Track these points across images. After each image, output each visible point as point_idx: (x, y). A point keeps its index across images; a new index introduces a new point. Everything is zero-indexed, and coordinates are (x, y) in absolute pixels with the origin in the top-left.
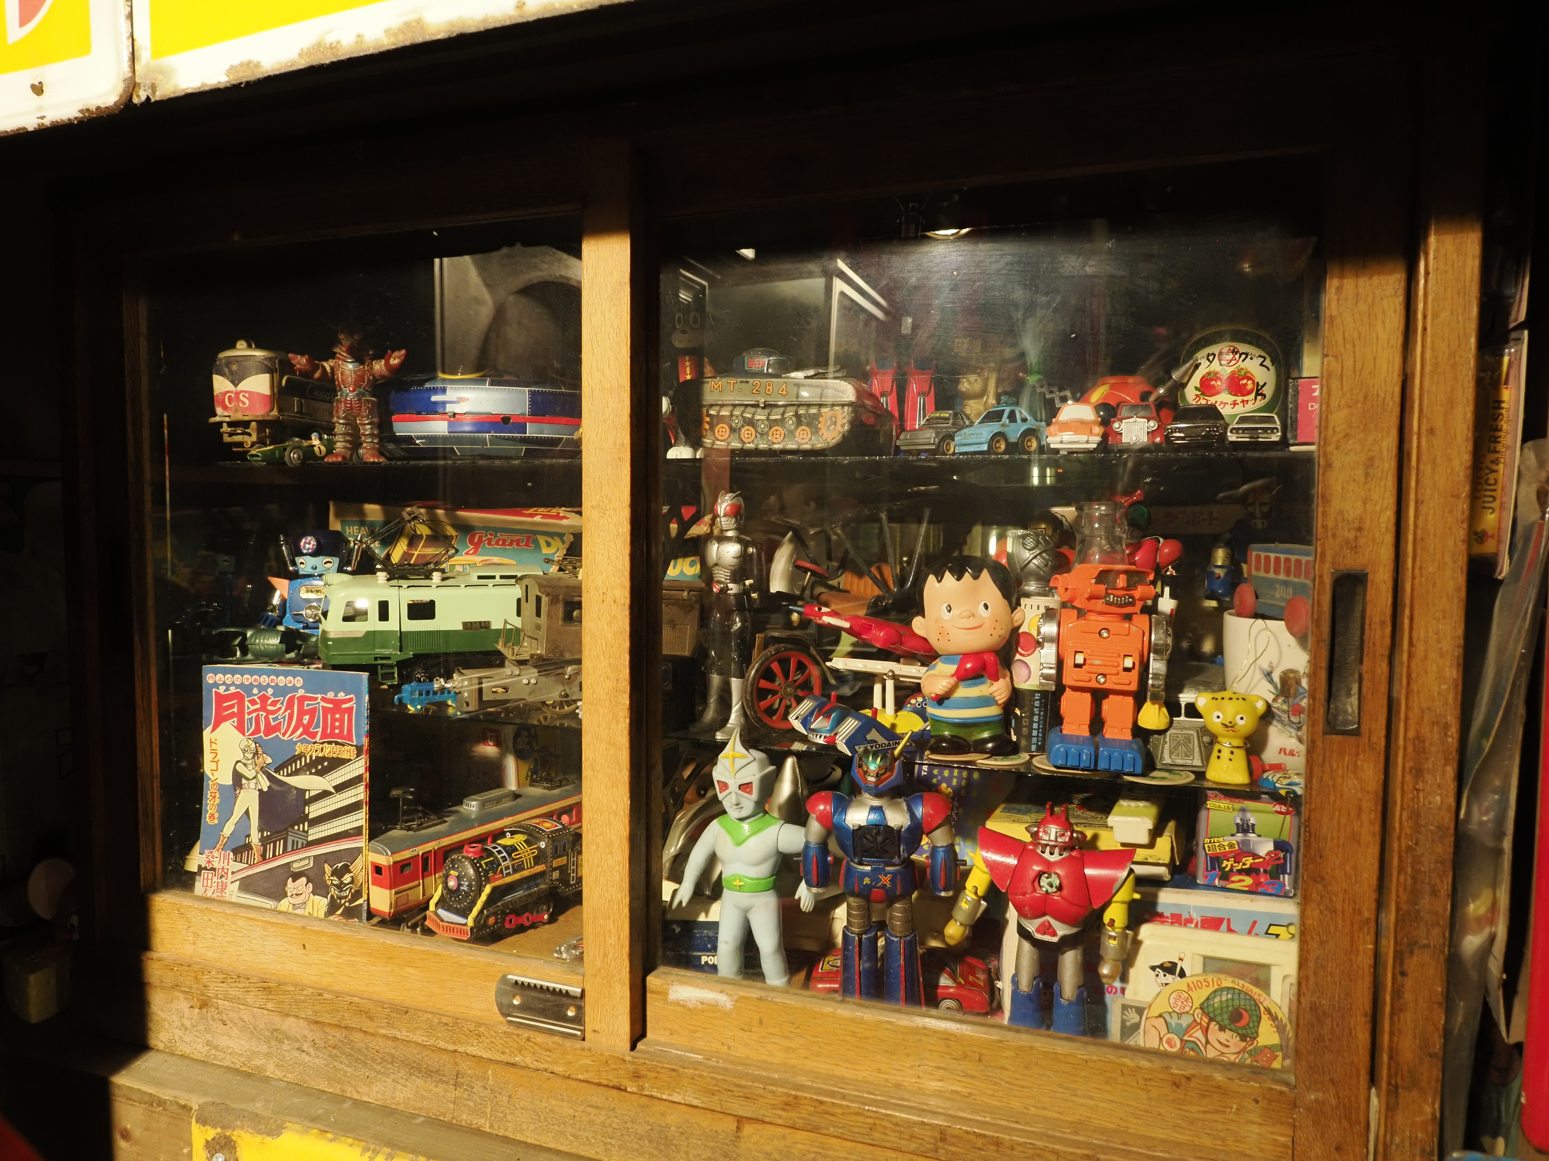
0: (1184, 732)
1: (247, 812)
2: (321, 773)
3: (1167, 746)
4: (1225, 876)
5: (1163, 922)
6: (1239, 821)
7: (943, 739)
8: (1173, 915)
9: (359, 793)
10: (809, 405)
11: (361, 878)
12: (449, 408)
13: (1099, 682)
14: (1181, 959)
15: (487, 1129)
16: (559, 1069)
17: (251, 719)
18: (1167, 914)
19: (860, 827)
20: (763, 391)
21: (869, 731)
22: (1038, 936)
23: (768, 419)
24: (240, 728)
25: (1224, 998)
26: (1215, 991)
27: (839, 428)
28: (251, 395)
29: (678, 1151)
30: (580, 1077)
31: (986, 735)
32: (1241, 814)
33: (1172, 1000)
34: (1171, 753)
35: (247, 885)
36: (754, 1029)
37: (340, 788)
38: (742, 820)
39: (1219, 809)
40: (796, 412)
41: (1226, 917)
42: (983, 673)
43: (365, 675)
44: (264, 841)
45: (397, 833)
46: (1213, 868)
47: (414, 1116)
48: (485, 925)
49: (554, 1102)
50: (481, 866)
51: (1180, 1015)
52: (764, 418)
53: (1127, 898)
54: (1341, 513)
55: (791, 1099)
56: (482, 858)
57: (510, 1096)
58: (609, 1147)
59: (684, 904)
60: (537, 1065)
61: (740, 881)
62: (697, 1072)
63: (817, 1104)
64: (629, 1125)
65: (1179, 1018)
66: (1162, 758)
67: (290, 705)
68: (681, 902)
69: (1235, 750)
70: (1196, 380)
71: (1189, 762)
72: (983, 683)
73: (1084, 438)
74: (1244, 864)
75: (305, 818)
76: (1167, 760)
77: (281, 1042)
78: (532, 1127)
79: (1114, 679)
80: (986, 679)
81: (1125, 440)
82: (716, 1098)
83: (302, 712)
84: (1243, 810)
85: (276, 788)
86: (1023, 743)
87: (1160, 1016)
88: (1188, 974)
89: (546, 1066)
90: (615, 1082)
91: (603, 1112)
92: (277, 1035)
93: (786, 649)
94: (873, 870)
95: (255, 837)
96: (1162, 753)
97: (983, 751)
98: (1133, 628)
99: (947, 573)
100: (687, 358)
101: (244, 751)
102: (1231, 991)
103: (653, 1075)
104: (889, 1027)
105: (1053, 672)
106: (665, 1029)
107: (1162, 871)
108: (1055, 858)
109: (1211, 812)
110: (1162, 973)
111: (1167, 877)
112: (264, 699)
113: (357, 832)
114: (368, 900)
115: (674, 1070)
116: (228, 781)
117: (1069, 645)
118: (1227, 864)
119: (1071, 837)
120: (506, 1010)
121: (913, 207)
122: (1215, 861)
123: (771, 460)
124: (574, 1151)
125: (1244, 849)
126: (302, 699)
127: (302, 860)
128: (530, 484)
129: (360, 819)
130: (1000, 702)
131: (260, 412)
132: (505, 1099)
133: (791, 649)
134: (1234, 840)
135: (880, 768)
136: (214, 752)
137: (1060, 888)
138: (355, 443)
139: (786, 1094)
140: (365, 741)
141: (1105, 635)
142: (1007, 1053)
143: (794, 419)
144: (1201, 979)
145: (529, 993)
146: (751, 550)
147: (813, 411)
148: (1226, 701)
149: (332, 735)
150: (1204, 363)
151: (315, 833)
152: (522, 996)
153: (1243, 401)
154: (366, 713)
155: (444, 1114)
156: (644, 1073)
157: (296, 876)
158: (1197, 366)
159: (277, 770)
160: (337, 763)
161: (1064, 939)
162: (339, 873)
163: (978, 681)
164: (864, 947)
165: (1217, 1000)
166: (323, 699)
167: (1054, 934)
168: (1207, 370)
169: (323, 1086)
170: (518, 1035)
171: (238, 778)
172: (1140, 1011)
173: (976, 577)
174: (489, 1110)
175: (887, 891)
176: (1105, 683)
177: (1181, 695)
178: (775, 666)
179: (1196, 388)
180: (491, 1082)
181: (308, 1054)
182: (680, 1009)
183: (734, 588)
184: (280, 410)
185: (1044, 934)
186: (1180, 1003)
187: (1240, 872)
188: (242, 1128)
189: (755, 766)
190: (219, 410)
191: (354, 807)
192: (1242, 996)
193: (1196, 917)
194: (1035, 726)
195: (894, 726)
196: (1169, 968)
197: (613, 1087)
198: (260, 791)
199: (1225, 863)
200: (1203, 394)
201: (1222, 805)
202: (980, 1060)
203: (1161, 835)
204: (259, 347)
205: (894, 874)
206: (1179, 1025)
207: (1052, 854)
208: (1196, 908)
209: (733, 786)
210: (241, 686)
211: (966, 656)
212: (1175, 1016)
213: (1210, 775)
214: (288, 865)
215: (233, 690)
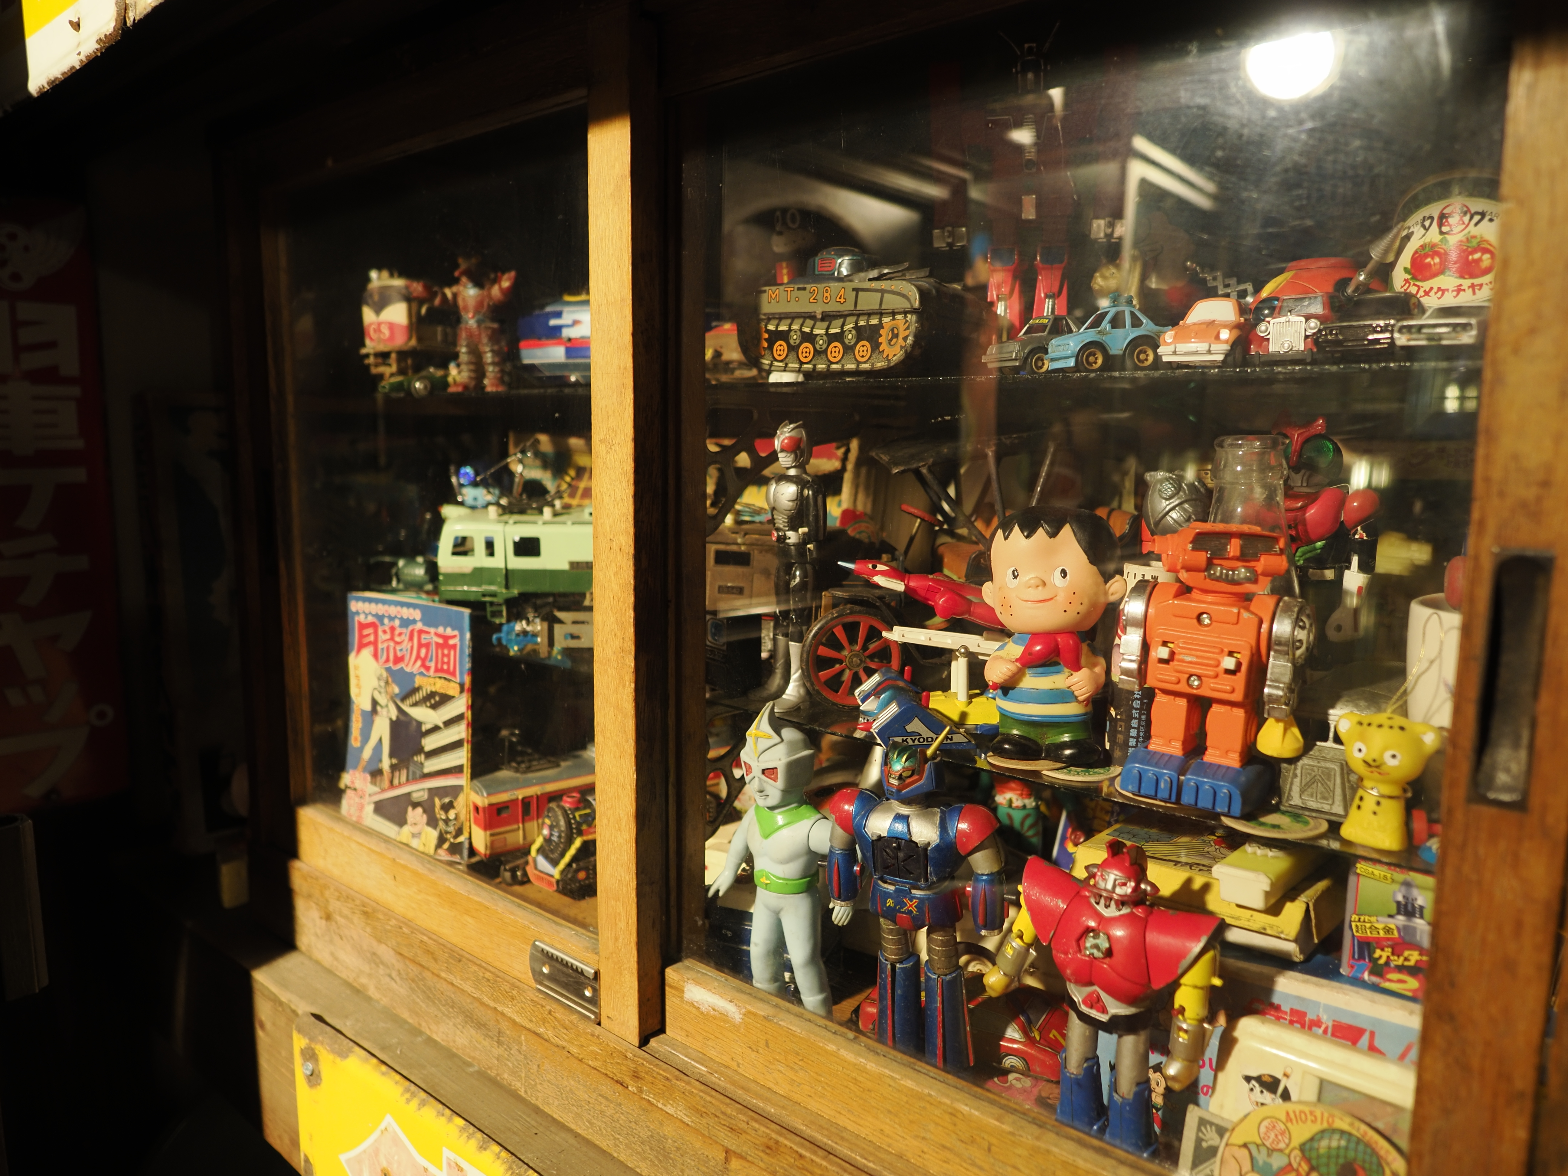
0: (1323, 764)
1: (380, 740)
2: (434, 707)
3: (1297, 781)
4: (1379, 970)
5: (1278, 1018)
6: (1400, 898)
7: (1008, 739)
8: (1293, 1012)
9: (461, 732)
10: (869, 314)
11: (463, 817)
12: (566, 333)
13: (1191, 686)
14: (1286, 1075)
15: (522, 1094)
16: (574, 1050)
17: (383, 649)
18: (1285, 1008)
19: (880, 838)
20: (820, 300)
21: (910, 721)
22: (1084, 1009)
23: (827, 334)
24: (376, 656)
25: (1334, 1144)
26: (1323, 1132)
27: (901, 342)
28: (392, 326)
29: (675, 1167)
30: (590, 1063)
31: (1066, 738)
32: (1403, 889)
33: (1263, 1129)
34: (1302, 792)
35: (380, 808)
36: (761, 1051)
37: (448, 723)
38: (772, 808)
39: (1372, 877)
40: (856, 323)
41: (1368, 1027)
42: (1056, 659)
43: (467, 612)
44: (393, 768)
45: (504, 774)
46: (1361, 957)
47: (470, 1065)
48: (574, 879)
49: (572, 1083)
50: (574, 818)
51: (1271, 1151)
52: (823, 332)
53: (1201, 982)
54: (1516, 457)
55: (771, 1143)
56: (577, 809)
57: (538, 1066)
58: (617, 1142)
59: (721, 894)
60: (556, 1040)
61: (767, 878)
62: (688, 1088)
63: (797, 1157)
64: (633, 1125)
65: (1269, 1155)
66: (1290, 797)
67: (411, 638)
68: (718, 891)
69: (1383, 801)
70: (1405, 260)
71: (1326, 808)
72: (1059, 672)
73: (1203, 347)
74: (1406, 959)
75: (420, 750)
76: (1296, 800)
77: (377, 965)
78: (556, 1103)
79: (1212, 683)
80: (1062, 667)
81: (1273, 348)
82: (704, 1121)
83: (420, 645)
84: (1407, 884)
85: (402, 718)
86: (1117, 754)
87: (1245, 1146)
88: (1294, 1096)
89: (564, 1044)
90: (618, 1077)
91: (612, 1105)
92: (374, 959)
93: (852, 612)
94: (896, 890)
95: (386, 763)
96: (1290, 789)
97: (1057, 758)
98: (1245, 615)
99: (1016, 528)
100: (784, 264)
101: (379, 679)
102: (1345, 1137)
103: (650, 1079)
104: (892, 1083)
105: (1134, 666)
106: (681, 1028)
107: (1291, 947)
108: (1111, 912)
109: (1361, 879)
110: (1258, 1088)
111: (1298, 957)
112: (393, 629)
113: (457, 770)
114: (470, 838)
115: (668, 1079)
116: (368, 707)
117: (1159, 632)
118: (1382, 955)
119: (1136, 889)
120: (538, 976)
121: (1030, 48)
122: (1366, 947)
123: (829, 383)
124: (589, 1137)
125: (1407, 939)
126: (421, 632)
127: (419, 790)
128: (557, 415)
129: (462, 757)
130: (1081, 698)
131: (400, 341)
132: (535, 1067)
133: (860, 612)
134: (1392, 924)
135: (905, 769)
136: (357, 677)
137: (1109, 953)
138: (479, 371)
139: (768, 1135)
140: (467, 680)
141: (1207, 621)
142: (1019, 1151)
143: (854, 332)
144: (1307, 1109)
145: (554, 963)
146: (806, 492)
147: (874, 321)
148: (1373, 728)
149: (442, 670)
150: (1418, 231)
151: (432, 765)
152: (550, 966)
153: (1473, 286)
154: (467, 651)
155: (490, 1068)
156: (643, 1074)
157: (415, 805)
158: (1408, 238)
159: (403, 699)
160: (445, 699)
161: (1115, 1019)
162: (447, 807)
163: (1052, 669)
164: (898, 978)
165: (1324, 1143)
166: (436, 634)
167: (1104, 1010)
168: (1421, 242)
169: (406, 1015)
170: (542, 1006)
171: (375, 703)
172: (1221, 1131)
173: (1053, 535)
174: (523, 1075)
175: (913, 918)
176: (1199, 687)
177: (1331, 711)
178: (840, 633)
179: (1406, 269)
180: (524, 1048)
181: (396, 982)
182: (694, 1011)
183: (793, 537)
184: (420, 339)
185: (1091, 1007)
186: (1272, 1136)
187: (1400, 969)
188: (322, 1043)
189: (781, 750)
190: (368, 342)
191: (456, 745)
192: (1361, 1148)
193: (1327, 1020)
194: (1133, 733)
195: (964, 715)
196: (1270, 1084)
197: (617, 1081)
198: (391, 720)
199: (1378, 953)
200: (1415, 278)
201: (1376, 872)
202: (989, 1150)
203: (1293, 900)
204: (401, 274)
205: (921, 900)
206: (1268, 1165)
207: (1107, 906)
208: (1327, 1008)
209: (756, 771)
210: (376, 616)
211: (1036, 636)
212: (1264, 1150)
213: (1346, 831)
214: (409, 794)
215: (370, 619)
